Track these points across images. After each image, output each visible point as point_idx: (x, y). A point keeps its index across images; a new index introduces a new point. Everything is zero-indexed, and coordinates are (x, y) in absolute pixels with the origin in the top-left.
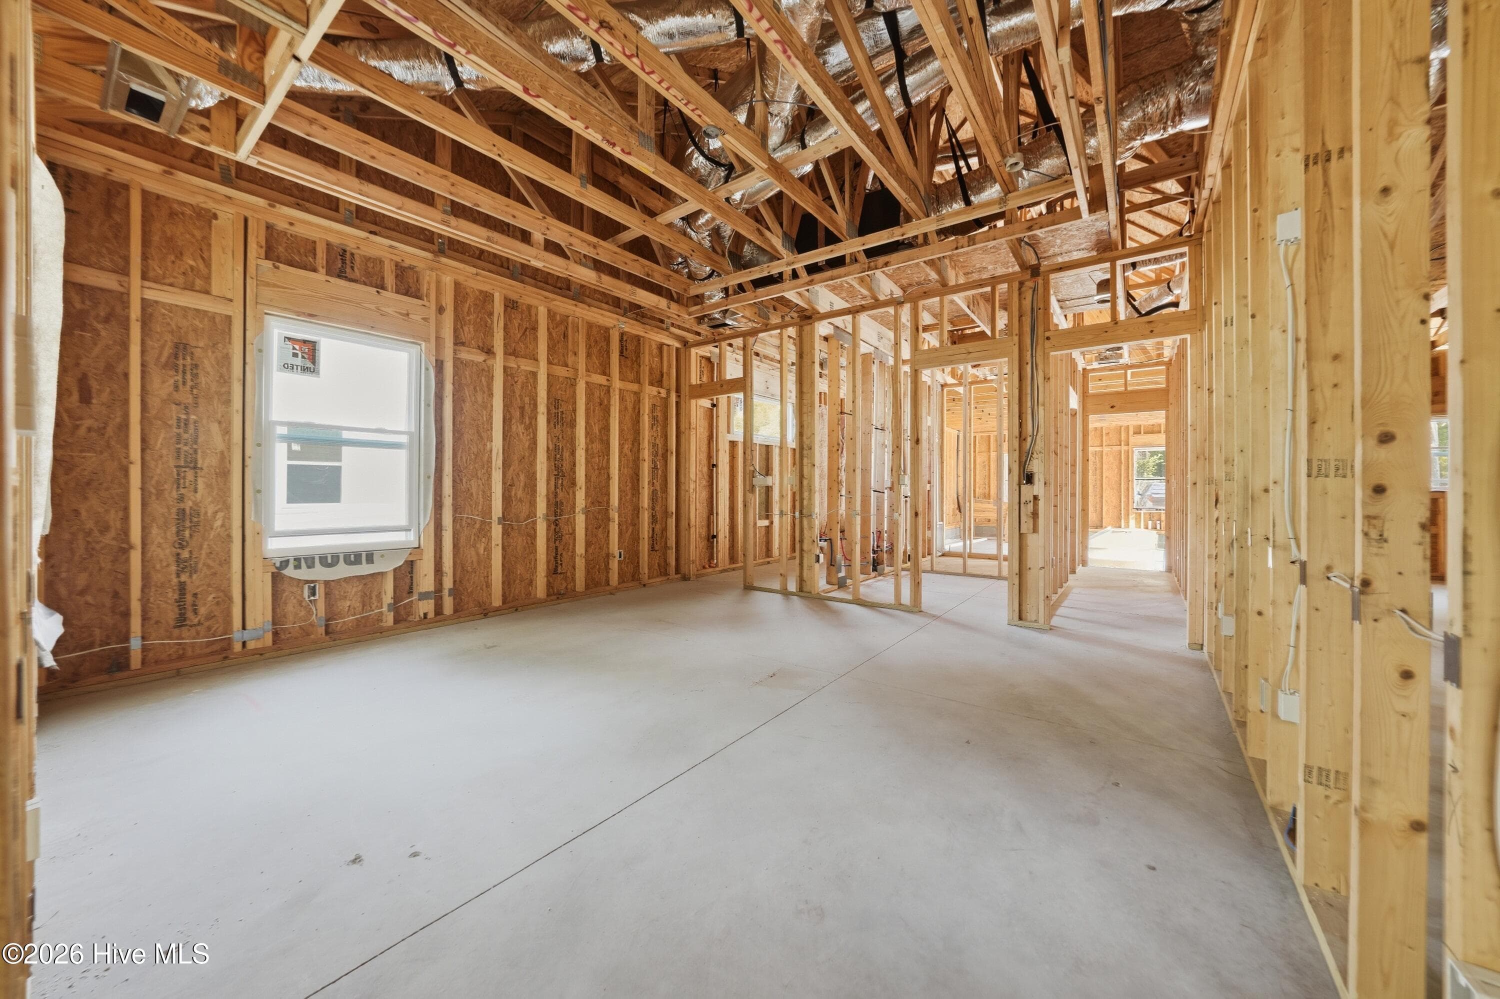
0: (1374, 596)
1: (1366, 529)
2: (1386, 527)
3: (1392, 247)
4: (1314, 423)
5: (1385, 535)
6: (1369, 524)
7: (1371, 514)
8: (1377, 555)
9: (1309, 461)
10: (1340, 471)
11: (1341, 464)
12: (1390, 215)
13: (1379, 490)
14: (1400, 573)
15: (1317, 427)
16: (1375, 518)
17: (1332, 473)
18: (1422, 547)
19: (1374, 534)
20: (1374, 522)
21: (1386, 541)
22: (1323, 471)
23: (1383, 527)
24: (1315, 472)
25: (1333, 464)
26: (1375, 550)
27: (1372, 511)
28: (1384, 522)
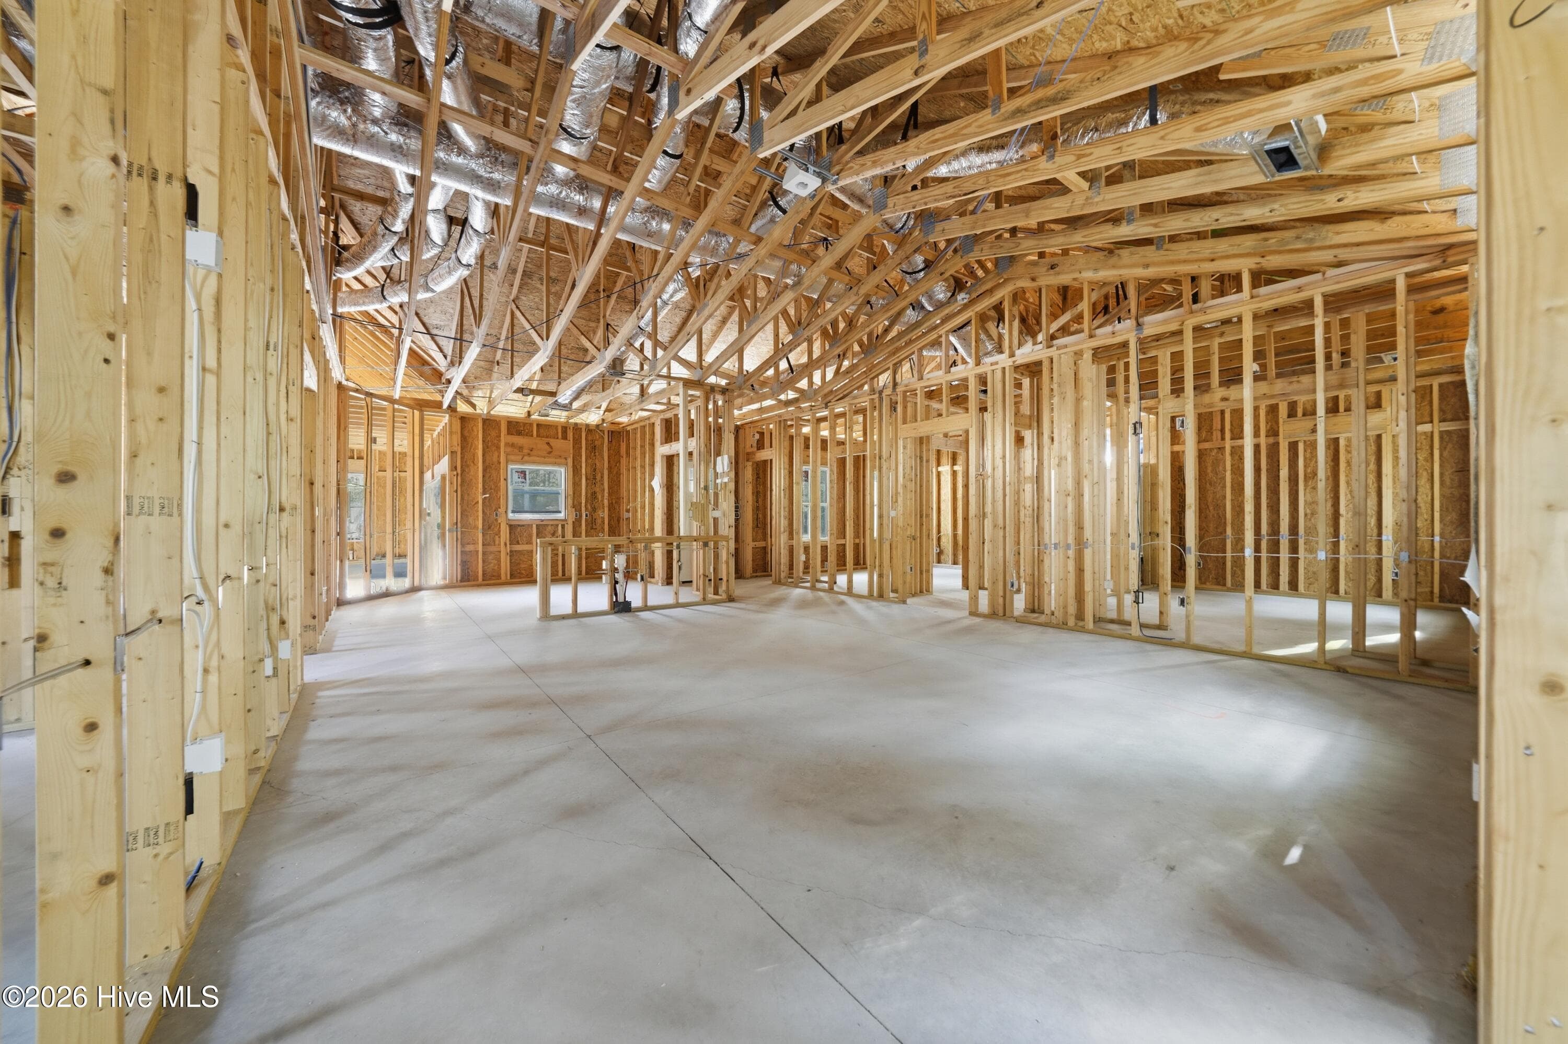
0: (52, 651)
1: (41, 578)
2: (64, 575)
3: (74, 273)
4: (135, 456)
5: (64, 584)
6: (45, 573)
7: (48, 560)
8: (54, 605)
9: (129, 498)
10: (166, 510)
11: (166, 502)
12: (73, 238)
13: (58, 534)
14: (82, 622)
15: (139, 461)
16: (52, 565)
17: (157, 510)
18: (104, 593)
19: (51, 583)
20: (50, 569)
21: (65, 589)
22: (146, 508)
23: (61, 574)
24: (136, 510)
25: (157, 502)
26: (52, 600)
27: (49, 557)
28: (62, 570)
